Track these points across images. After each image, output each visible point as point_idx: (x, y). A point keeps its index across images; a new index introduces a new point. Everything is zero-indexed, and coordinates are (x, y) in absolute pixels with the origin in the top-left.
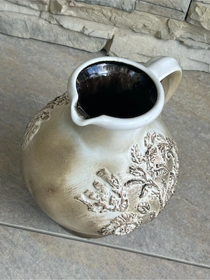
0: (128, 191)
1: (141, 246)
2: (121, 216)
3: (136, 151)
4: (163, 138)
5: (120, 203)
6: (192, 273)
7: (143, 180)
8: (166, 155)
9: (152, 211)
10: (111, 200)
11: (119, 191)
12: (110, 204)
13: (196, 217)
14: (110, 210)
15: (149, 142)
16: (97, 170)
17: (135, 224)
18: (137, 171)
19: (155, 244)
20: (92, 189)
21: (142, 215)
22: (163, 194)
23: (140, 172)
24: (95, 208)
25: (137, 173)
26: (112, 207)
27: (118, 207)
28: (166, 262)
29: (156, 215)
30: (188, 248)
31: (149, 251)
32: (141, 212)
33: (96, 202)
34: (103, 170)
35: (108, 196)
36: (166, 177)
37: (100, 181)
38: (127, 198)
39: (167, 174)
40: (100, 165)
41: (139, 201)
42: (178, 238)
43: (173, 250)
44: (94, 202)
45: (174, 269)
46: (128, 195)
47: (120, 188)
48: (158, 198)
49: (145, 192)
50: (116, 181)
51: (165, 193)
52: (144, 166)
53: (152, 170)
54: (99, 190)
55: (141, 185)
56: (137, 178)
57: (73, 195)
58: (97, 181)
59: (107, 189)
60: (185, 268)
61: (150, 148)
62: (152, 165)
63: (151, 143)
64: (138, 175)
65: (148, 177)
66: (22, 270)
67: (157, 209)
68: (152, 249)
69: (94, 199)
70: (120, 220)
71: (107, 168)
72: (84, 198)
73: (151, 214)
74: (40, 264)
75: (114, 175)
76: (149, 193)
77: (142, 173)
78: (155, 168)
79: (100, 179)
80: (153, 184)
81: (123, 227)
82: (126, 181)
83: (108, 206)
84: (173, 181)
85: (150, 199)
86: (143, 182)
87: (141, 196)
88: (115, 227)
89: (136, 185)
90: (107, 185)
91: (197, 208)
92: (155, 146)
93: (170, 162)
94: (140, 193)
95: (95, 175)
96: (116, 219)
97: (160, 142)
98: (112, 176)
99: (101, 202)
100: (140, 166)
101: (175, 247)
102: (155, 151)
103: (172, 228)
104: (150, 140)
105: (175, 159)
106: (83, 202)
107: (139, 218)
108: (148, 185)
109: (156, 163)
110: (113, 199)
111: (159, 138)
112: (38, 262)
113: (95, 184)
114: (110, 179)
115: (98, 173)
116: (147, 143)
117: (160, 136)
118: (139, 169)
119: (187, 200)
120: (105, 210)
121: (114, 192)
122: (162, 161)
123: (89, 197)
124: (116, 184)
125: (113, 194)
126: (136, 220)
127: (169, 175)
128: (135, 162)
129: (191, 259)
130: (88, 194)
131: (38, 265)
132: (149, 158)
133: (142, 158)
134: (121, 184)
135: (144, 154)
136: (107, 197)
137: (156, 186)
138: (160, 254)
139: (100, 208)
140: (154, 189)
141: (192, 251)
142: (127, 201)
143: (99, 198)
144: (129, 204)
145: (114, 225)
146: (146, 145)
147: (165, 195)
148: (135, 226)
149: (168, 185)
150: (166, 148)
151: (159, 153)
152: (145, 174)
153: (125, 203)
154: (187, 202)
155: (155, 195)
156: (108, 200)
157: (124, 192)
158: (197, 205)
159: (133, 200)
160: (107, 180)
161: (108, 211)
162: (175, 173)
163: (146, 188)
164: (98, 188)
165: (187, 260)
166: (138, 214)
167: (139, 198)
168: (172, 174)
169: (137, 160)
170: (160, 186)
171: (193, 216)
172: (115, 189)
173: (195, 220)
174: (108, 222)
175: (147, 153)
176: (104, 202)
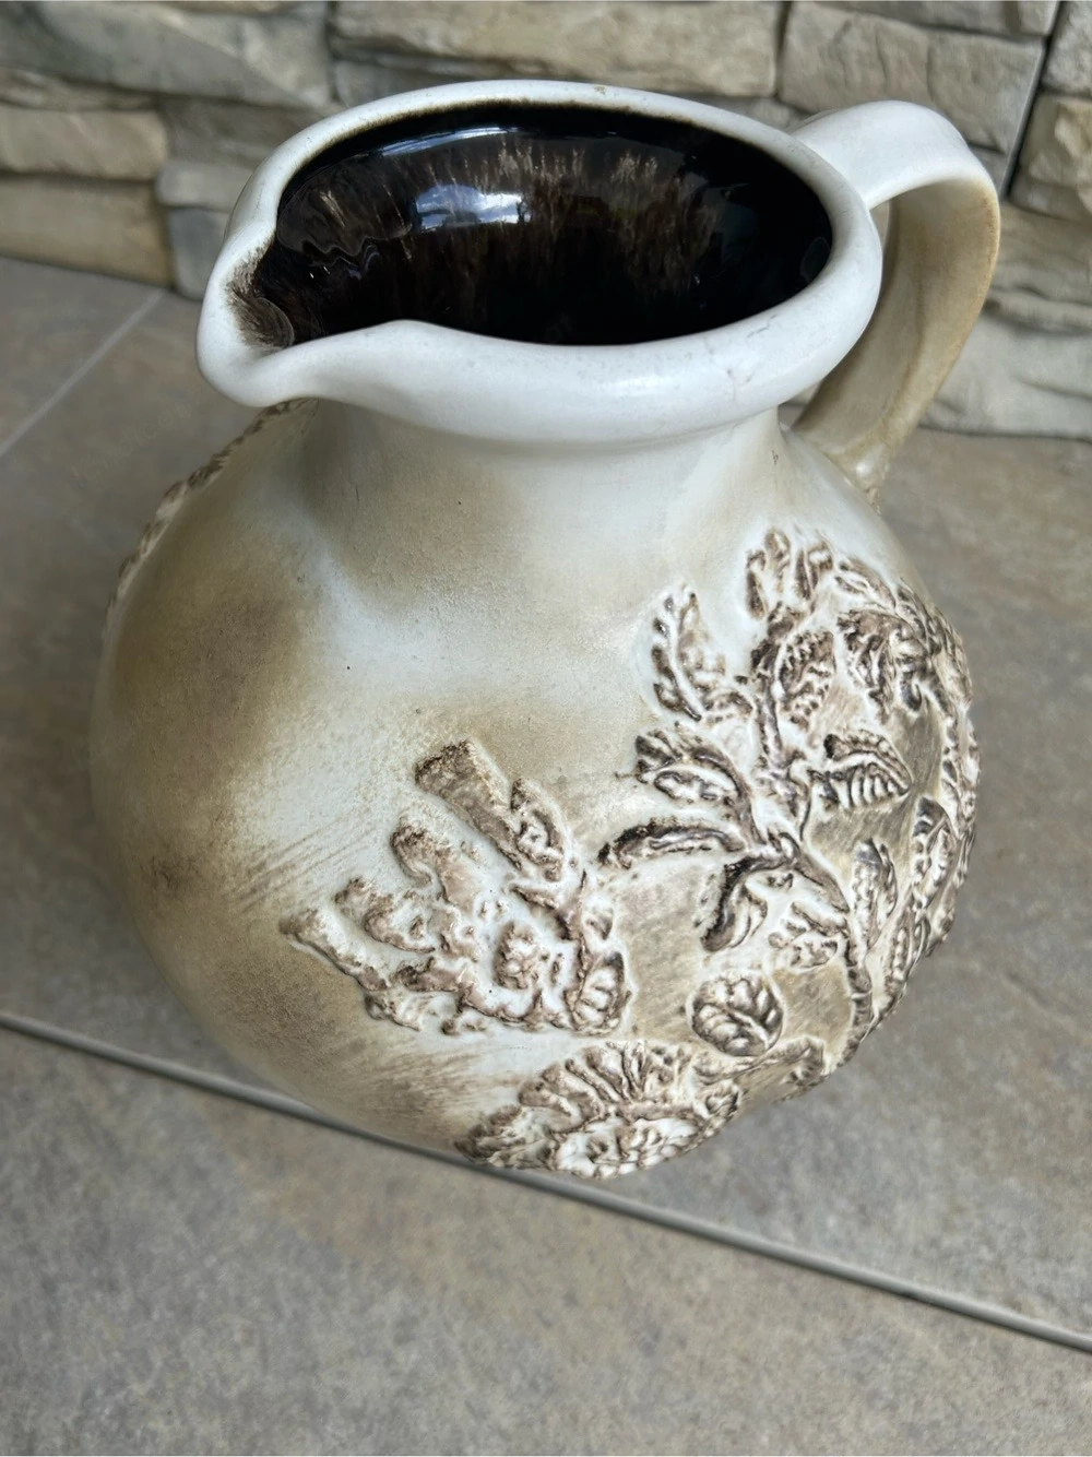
0: (629, 899)
1: (762, 1208)
2: (581, 1064)
3: (687, 639)
4: (879, 587)
5: (565, 978)
6: (1041, 1392)
7: (732, 829)
8: (896, 688)
9: (800, 1039)
10: (502, 953)
11: (559, 892)
12: (500, 979)
13: (1061, 1066)
14: (502, 1016)
15: (780, 591)
16: (419, 751)
17: (684, 1114)
18: (686, 766)
19: (842, 1204)
20: (383, 876)
21: (730, 1063)
22: (872, 934)
23: (707, 774)
24: (405, 1004)
25: (686, 780)
26: (517, 1002)
27: (552, 1002)
28: (897, 1315)
29: (831, 1061)
30: (1020, 1236)
31: (804, 1239)
32: (722, 1045)
33: (414, 960)
34: (456, 752)
35: (487, 927)
36: (892, 826)
37: (438, 822)
38: (616, 943)
39: (902, 810)
40: (443, 717)
41: (705, 971)
42: (966, 1175)
43: (934, 1243)
44: (396, 959)
45: (939, 1358)
46: (629, 927)
47: (569, 879)
48: (835, 960)
49: (744, 911)
50: (536, 828)
51: (889, 928)
52: (735, 736)
53: (798, 769)
54: (423, 880)
55: (714, 863)
56: (685, 814)
57: (272, 911)
58: (415, 821)
59: (484, 875)
60: (1002, 1352)
61: (786, 626)
62: (793, 736)
63: (791, 598)
64: (692, 792)
65: (767, 813)
66: (125, 1301)
67: (831, 1022)
68: (823, 1229)
69: (396, 943)
70: (576, 1085)
71: (486, 739)
72: (334, 929)
73: (790, 1058)
74: (224, 1275)
75: (530, 786)
76: (776, 923)
77: (721, 785)
78: (816, 758)
79: (437, 807)
80: (800, 865)
81: (601, 1130)
82: (608, 832)
83: (488, 993)
84: (938, 856)
85: (783, 961)
86: (728, 845)
87: (716, 935)
88: (550, 1132)
89: (680, 863)
90: (482, 848)
91: (1067, 1022)
92: (819, 620)
93: (920, 733)
94: (706, 916)
95: (408, 786)
96: (548, 1079)
97: (858, 602)
98: (515, 790)
99: (440, 963)
100: (713, 736)
101: (947, 1226)
102: (818, 650)
103: (933, 1124)
104: (790, 581)
105: (954, 723)
106: (329, 954)
107: (707, 1078)
108: (763, 864)
109: (821, 724)
110: (518, 948)
111: (851, 577)
112: (211, 1261)
113: (403, 842)
114: (499, 810)
115: (422, 771)
116: (769, 596)
117: (861, 568)
118: (700, 754)
119: (1014, 978)
120: (469, 1016)
121: (526, 897)
122: (866, 720)
123: (367, 925)
124: (539, 847)
125: (517, 912)
126: (684, 1091)
127: (915, 818)
128: (678, 705)
129: (1035, 1302)
130: (359, 903)
131: (210, 1277)
132: (778, 690)
133: (727, 684)
134: (575, 849)
135: (738, 662)
136: (476, 929)
137: (824, 880)
138: (865, 1259)
139: (440, 1001)
140: (803, 894)
141: (1044, 1256)
142: (615, 963)
143: (428, 940)
144: (631, 984)
145: (546, 1116)
146: (755, 604)
147: (883, 944)
148: (685, 1130)
149: (906, 876)
150: (898, 647)
151: (846, 670)
152: (742, 790)
153: (606, 977)
154: (1015, 989)
155: (817, 940)
156: (484, 952)
157: (596, 903)
158: (1066, 1010)
159: (661, 964)
160: (477, 817)
161: (495, 1027)
162: (951, 808)
163: (754, 883)
164: (418, 866)
165: (1016, 1306)
166: (696, 1051)
167: (700, 953)
168: (930, 809)
169: (693, 698)
170: (853, 879)
171: (1046, 1062)
172: (533, 880)
173: (1057, 1082)
174: (505, 1099)
175: (763, 654)
176: (457, 966)
